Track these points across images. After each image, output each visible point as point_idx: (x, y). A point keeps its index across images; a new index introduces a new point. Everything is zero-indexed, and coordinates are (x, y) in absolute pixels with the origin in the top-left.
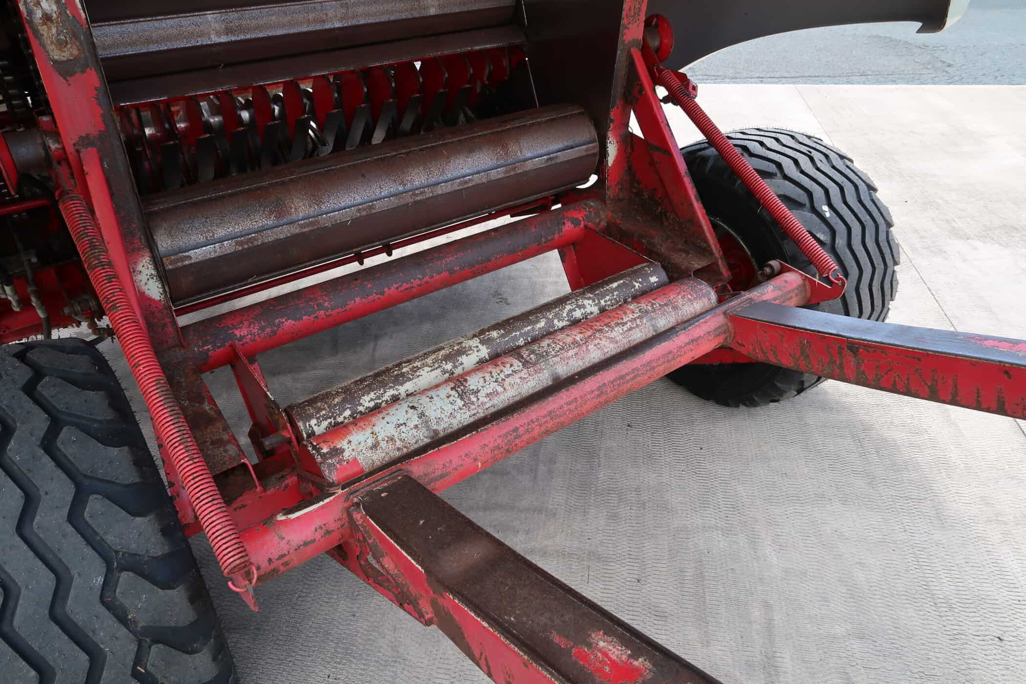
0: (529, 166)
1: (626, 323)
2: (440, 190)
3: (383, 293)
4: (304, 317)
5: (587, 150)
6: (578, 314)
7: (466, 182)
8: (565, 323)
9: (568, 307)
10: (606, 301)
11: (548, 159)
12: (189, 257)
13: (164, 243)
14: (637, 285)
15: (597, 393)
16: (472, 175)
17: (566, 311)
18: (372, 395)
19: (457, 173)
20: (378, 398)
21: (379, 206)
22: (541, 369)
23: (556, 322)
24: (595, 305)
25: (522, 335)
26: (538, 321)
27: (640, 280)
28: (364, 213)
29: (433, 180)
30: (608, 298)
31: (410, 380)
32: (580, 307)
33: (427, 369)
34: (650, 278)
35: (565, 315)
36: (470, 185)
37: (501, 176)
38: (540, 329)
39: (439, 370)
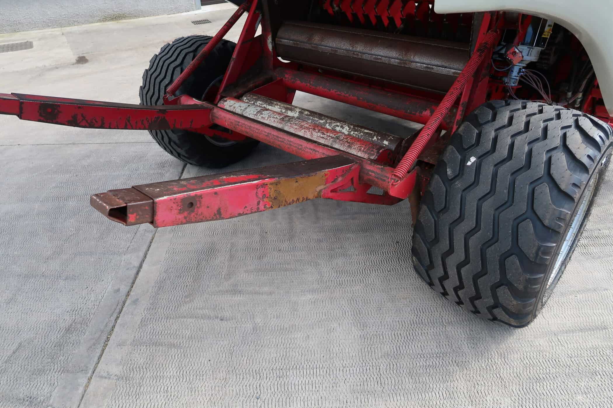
0: (413, 65)
1: (325, 135)
2: (365, 57)
3: (330, 90)
4: (304, 83)
5: (454, 73)
6: (338, 129)
7: (378, 59)
8: (330, 128)
9: (338, 124)
10: (353, 133)
11: (426, 67)
12: (281, 41)
13: (280, 33)
14: (375, 138)
15: (266, 134)
16: (382, 56)
17: (335, 124)
18: (261, 103)
19: (376, 53)
20: (261, 104)
21: (340, 52)
22: (282, 123)
23: (327, 125)
24: (348, 131)
25: (312, 119)
26: (322, 120)
27: (379, 138)
28: (333, 52)
29: (364, 51)
30: (357, 133)
31: (272, 106)
32: (342, 127)
33: (279, 107)
34: (385, 141)
35: (333, 125)
36: (379, 61)
37: (396, 64)
38: (320, 122)
39: (281, 110)
